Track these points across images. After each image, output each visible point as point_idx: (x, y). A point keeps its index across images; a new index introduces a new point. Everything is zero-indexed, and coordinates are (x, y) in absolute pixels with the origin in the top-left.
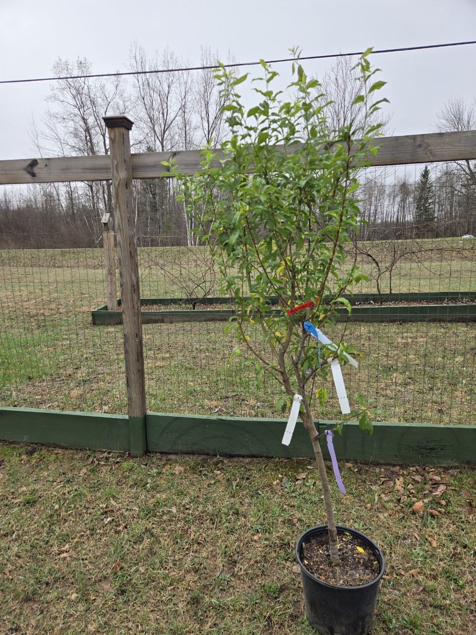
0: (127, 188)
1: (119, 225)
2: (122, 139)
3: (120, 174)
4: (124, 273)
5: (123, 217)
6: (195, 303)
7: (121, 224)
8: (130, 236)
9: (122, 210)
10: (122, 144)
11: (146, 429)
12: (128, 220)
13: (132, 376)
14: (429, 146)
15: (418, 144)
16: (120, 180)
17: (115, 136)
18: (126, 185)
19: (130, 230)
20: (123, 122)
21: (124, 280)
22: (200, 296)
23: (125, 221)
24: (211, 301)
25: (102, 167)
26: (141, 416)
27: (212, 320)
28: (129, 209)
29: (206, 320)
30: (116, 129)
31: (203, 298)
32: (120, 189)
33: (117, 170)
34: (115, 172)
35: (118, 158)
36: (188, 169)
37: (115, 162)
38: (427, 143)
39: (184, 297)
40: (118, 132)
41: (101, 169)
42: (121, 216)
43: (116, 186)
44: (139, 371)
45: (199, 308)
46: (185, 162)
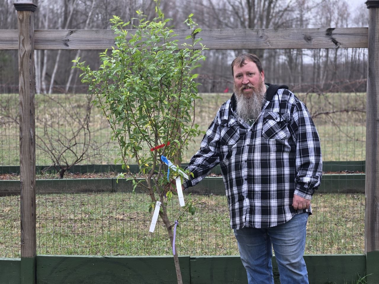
0: (30, 58)
1: (22, 88)
2: (29, 20)
3: (26, 47)
4: (24, 128)
5: (26, 81)
6: (64, 171)
7: (23, 87)
8: (31, 97)
9: (25, 76)
10: (29, 24)
11: (36, 270)
12: (30, 84)
13: (26, 220)
14: (268, 37)
15: (260, 35)
16: (25, 51)
17: (23, 18)
18: (30, 56)
19: (31, 92)
20: (31, 7)
21: (23, 134)
22: (70, 163)
23: (27, 85)
24: (84, 169)
25: (8, 39)
26: (32, 257)
27: (85, 191)
28: (31, 75)
29: (78, 192)
30: (25, 13)
31: (73, 166)
32: (25, 59)
33: (23, 44)
34: (21, 45)
35: (25, 35)
36: (82, 44)
37: (22, 38)
38: (267, 36)
39: (50, 163)
40: (26, 15)
41: (7, 41)
42: (24, 81)
43: (22, 57)
44: (32, 215)
45: (69, 177)
46: (80, 39)
